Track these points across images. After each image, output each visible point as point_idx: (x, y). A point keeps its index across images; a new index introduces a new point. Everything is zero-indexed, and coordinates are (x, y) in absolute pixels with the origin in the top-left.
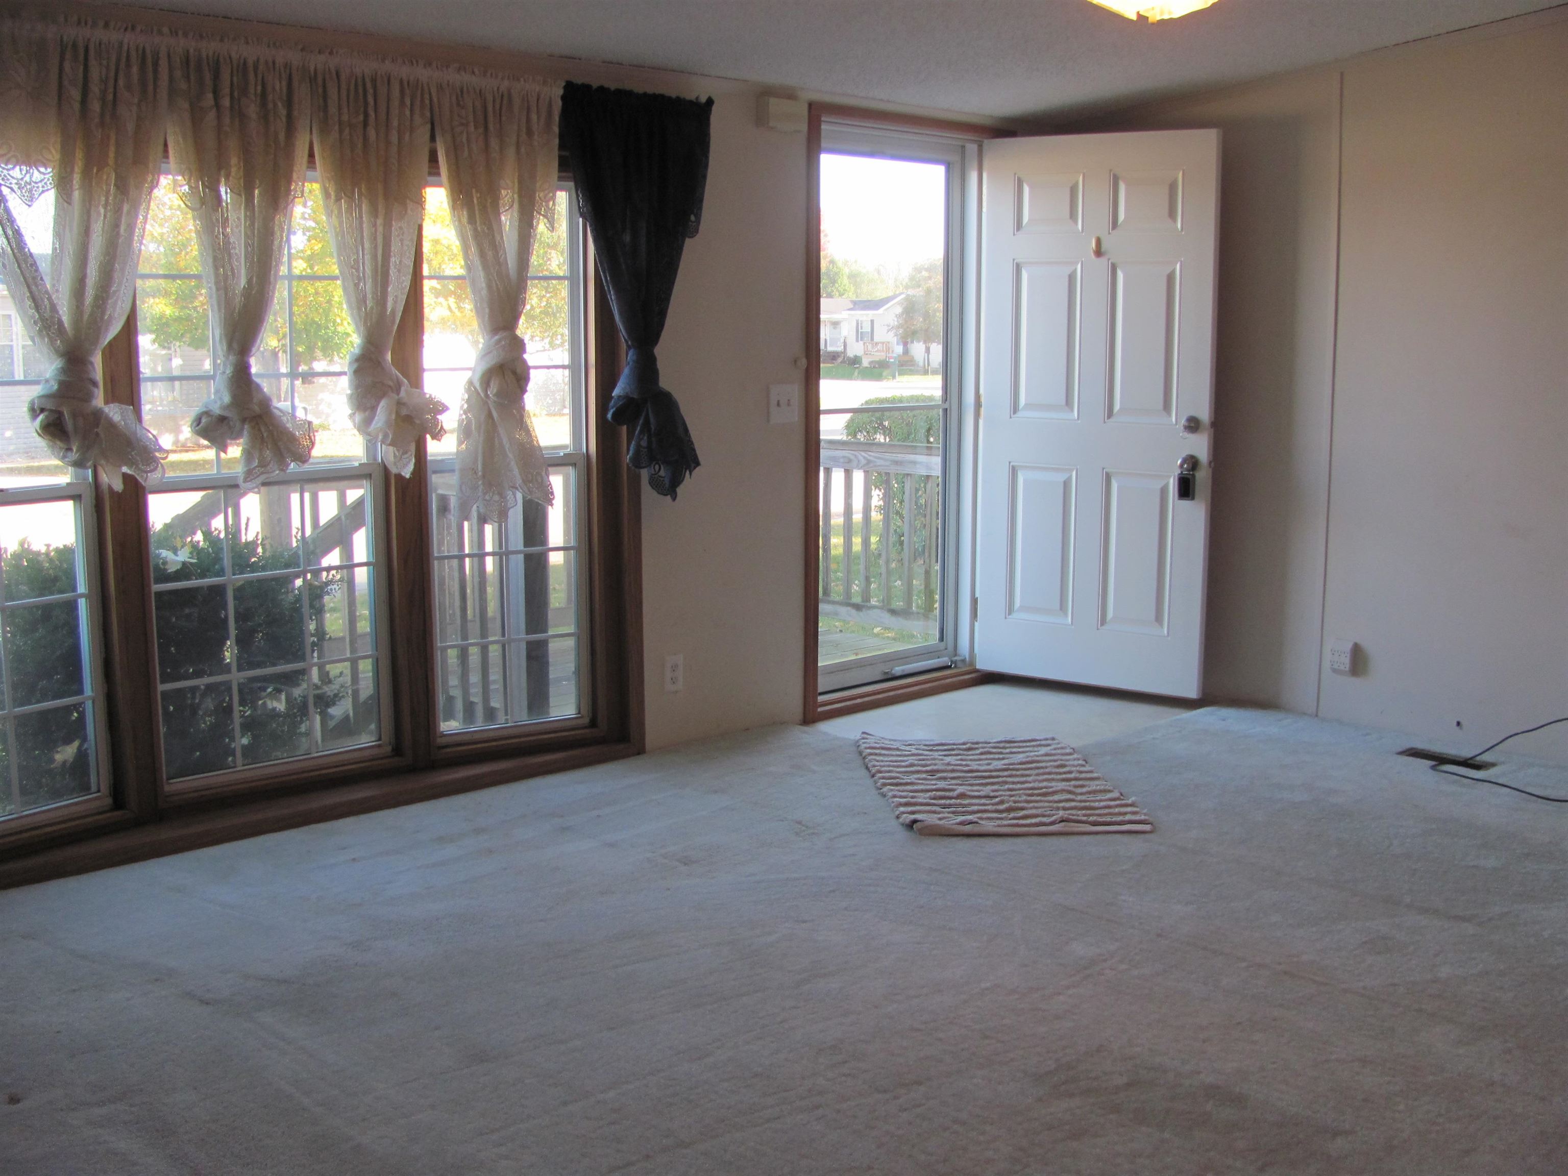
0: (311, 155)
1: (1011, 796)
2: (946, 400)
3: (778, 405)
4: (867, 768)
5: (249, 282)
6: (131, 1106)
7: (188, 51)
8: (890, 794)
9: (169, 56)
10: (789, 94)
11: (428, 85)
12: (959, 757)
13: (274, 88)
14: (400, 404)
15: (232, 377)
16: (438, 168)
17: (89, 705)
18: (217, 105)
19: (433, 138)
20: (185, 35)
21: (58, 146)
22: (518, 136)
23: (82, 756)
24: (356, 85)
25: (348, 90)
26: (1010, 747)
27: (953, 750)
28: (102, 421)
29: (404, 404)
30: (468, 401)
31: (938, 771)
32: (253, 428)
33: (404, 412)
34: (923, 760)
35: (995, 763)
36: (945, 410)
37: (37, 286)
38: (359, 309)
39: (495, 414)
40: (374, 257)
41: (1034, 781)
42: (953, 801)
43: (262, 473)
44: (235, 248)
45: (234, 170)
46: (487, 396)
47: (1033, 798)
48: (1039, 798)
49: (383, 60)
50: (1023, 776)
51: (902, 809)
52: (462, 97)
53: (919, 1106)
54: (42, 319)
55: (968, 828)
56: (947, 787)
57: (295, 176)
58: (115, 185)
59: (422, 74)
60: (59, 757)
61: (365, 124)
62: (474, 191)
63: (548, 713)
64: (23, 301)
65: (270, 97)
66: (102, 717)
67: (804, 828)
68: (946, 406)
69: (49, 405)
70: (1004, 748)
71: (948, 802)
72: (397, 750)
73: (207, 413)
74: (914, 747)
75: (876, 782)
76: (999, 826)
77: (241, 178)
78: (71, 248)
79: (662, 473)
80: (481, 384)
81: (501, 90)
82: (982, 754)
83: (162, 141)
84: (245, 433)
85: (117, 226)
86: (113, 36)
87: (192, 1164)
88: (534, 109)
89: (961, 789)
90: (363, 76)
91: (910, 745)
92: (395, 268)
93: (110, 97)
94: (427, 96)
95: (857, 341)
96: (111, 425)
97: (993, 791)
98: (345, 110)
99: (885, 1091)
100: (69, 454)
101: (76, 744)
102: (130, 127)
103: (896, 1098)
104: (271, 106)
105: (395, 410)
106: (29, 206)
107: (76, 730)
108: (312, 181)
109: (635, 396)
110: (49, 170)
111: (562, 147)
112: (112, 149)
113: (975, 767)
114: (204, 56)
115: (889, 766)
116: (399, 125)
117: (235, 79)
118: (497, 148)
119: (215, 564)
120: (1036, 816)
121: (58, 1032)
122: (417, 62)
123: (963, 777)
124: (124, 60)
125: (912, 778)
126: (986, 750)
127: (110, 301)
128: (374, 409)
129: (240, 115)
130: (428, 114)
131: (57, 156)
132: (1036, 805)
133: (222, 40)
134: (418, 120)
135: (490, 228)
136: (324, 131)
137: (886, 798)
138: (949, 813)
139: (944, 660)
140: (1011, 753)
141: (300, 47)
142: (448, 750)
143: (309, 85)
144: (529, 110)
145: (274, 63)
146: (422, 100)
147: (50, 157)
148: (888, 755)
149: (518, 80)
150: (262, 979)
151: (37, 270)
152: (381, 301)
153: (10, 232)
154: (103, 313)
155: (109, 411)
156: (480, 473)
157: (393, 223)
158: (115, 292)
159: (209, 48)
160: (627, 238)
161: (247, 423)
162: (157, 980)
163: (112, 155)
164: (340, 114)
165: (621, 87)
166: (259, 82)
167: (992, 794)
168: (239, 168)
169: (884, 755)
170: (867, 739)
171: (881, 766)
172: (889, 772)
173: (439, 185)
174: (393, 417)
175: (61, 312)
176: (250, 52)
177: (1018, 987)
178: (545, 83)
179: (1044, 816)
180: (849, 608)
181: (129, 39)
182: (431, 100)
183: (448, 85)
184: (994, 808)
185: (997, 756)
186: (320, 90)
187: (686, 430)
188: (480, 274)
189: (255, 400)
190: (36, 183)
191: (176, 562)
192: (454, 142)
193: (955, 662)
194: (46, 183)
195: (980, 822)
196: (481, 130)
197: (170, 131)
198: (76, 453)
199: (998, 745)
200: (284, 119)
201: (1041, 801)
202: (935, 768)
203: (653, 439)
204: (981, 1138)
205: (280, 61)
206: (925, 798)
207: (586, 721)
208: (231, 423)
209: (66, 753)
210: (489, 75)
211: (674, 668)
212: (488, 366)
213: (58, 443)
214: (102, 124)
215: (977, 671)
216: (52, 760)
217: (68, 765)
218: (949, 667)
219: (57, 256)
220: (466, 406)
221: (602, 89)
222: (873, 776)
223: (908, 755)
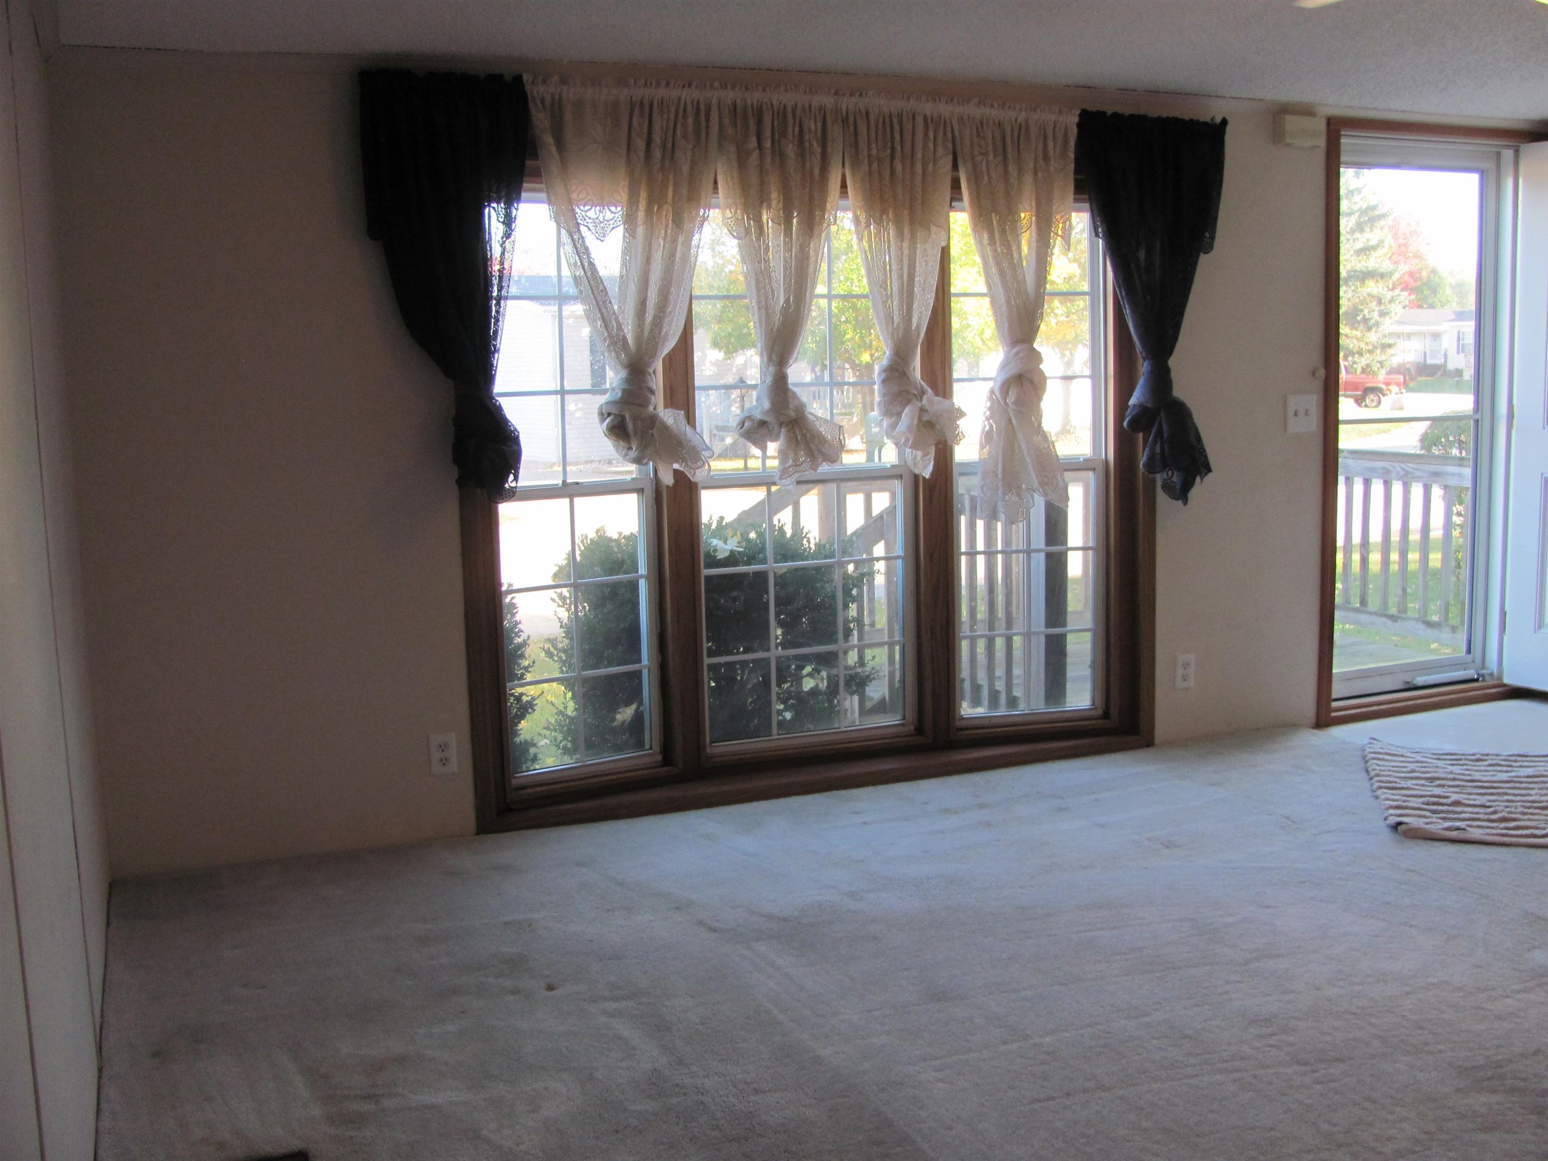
0: (844, 186)
1: (1507, 807)
2: (1478, 410)
3: (1296, 414)
4: (1367, 771)
5: (787, 301)
6: (639, 1004)
7: (735, 101)
8: (1383, 797)
9: (719, 105)
10: (1307, 111)
11: (950, 119)
12: (1465, 767)
13: (810, 130)
14: (922, 410)
15: (772, 385)
16: (961, 194)
17: (645, 672)
18: (760, 147)
19: (955, 167)
20: (733, 87)
21: (626, 189)
22: (1035, 163)
23: (638, 717)
24: (884, 122)
25: (877, 127)
26: (1522, 761)
27: (1460, 760)
28: (657, 423)
29: (926, 411)
30: (990, 409)
31: (1438, 779)
32: (789, 431)
33: (925, 418)
34: (1425, 767)
35: (1500, 774)
36: (1477, 421)
37: (606, 308)
38: (887, 325)
39: (1014, 421)
40: (901, 277)
41: (1536, 794)
42: (1445, 808)
43: (797, 471)
44: (775, 272)
45: (774, 203)
46: (1006, 404)
47: (1530, 811)
48: (1537, 811)
49: (908, 100)
50: (1526, 788)
51: (1391, 811)
52: (982, 129)
53: (1333, 1081)
54: (611, 336)
55: (1454, 834)
56: (1442, 794)
57: (828, 206)
58: (673, 220)
59: (944, 109)
60: (619, 717)
61: (892, 156)
62: (993, 215)
63: (1065, 703)
64: (596, 321)
65: (807, 137)
66: (656, 683)
67: (1290, 823)
68: (1478, 416)
69: (614, 410)
70: (1516, 761)
71: (1440, 808)
72: (919, 730)
73: (749, 418)
74: (1420, 755)
75: (1372, 785)
76: (1488, 834)
77: (780, 209)
78: (635, 276)
79: (1175, 479)
80: (1001, 392)
81: (1019, 121)
82: (1490, 765)
83: (712, 180)
84: (782, 435)
85: (673, 255)
86: (673, 93)
87: (678, 1055)
88: (1050, 136)
89: (1454, 797)
90: (891, 114)
91: (1417, 752)
92: (920, 287)
93: (669, 145)
94: (949, 129)
95: (1458, 352)
96: (665, 428)
97: (1490, 801)
98: (874, 146)
99: (1305, 1064)
100: (630, 452)
101: (634, 706)
102: (686, 169)
103: (1313, 1071)
104: (807, 145)
105: (917, 416)
106: (602, 241)
107: (634, 695)
108: (845, 209)
109: (1149, 405)
110: (619, 209)
111: (1077, 171)
112: (671, 189)
113: (1477, 778)
114: (749, 105)
115: (1389, 771)
116: (923, 156)
117: (776, 123)
118: (1015, 174)
119: (759, 553)
120: (1527, 828)
121: (591, 941)
122: (940, 98)
123: (1463, 786)
124: (681, 113)
125: (1409, 783)
126: (1494, 762)
127: (666, 320)
128: (899, 414)
129: (779, 154)
130: (950, 146)
131: (625, 197)
132: (1532, 817)
133: (764, 90)
134: (941, 151)
135: (1009, 248)
136: (855, 165)
137: (1379, 801)
138: (1437, 818)
139: (1471, 673)
140: (1521, 766)
141: (833, 91)
142: (967, 732)
143: (841, 124)
144: (1045, 138)
145: (810, 106)
146: (945, 134)
147: (619, 198)
148: (1391, 761)
149: (1035, 110)
150: (765, 916)
151: (607, 294)
152: (907, 317)
153: (586, 264)
154: (660, 333)
155: (664, 416)
156: (1000, 476)
157: (918, 246)
158: (671, 312)
159: (755, 97)
160: (1142, 255)
161: (784, 426)
162: (677, 908)
163: (670, 194)
164: (869, 149)
165: (1136, 113)
166: (798, 125)
167: (1488, 804)
168: (779, 202)
169: (1387, 760)
170: (1373, 744)
171: (1381, 771)
172: (1389, 776)
173: (962, 210)
174: (915, 422)
175: (626, 331)
176: (790, 99)
177: (1465, 986)
178: (1060, 112)
179: (1537, 828)
180: (1384, 619)
181: (686, 95)
182: (953, 132)
183: (969, 118)
184: (1486, 817)
185: (1505, 769)
186: (852, 128)
187: (1199, 439)
188: (1000, 289)
189: (791, 406)
190: (608, 221)
191: (725, 550)
192: (975, 170)
193: (1483, 676)
194: (616, 221)
195: (1468, 829)
196: (1000, 158)
197: (720, 171)
198: (636, 450)
199: (1509, 758)
200: (819, 156)
201: (1538, 814)
202: (1436, 775)
203: (1166, 446)
204: (1390, 1117)
205: (815, 104)
206: (1417, 803)
207: (1100, 712)
208: (770, 427)
209: (626, 714)
210: (1007, 107)
211: (1186, 666)
212: (1008, 376)
213: (622, 443)
214: (662, 167)
215: (1505, 685)
216: (614, 719)
217: (626, 724)
218: (1477, 680)
219: (623, 279)
220: (988, 413)
221: (1115, 115)
222: (1371, 779)
223: (1412, 762)
